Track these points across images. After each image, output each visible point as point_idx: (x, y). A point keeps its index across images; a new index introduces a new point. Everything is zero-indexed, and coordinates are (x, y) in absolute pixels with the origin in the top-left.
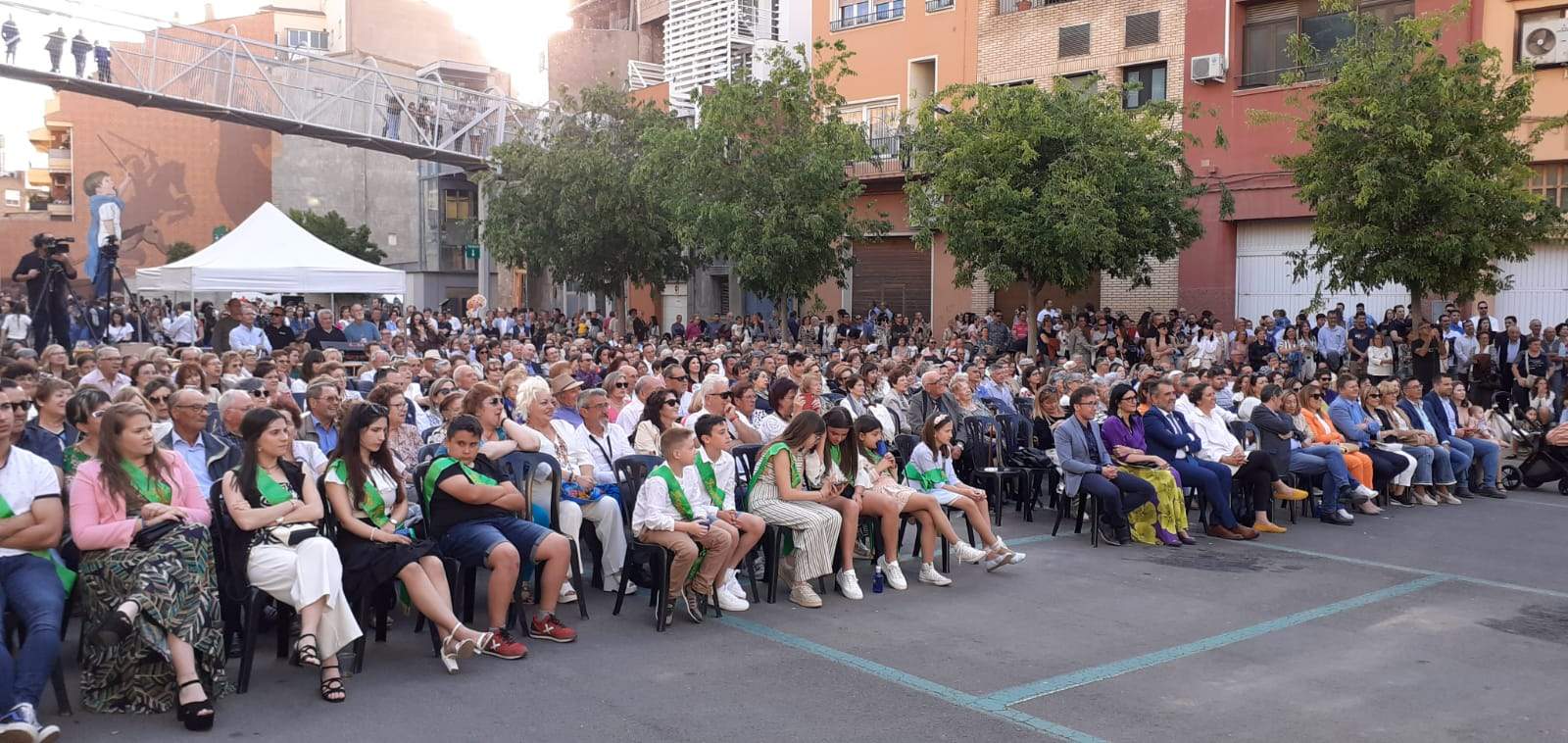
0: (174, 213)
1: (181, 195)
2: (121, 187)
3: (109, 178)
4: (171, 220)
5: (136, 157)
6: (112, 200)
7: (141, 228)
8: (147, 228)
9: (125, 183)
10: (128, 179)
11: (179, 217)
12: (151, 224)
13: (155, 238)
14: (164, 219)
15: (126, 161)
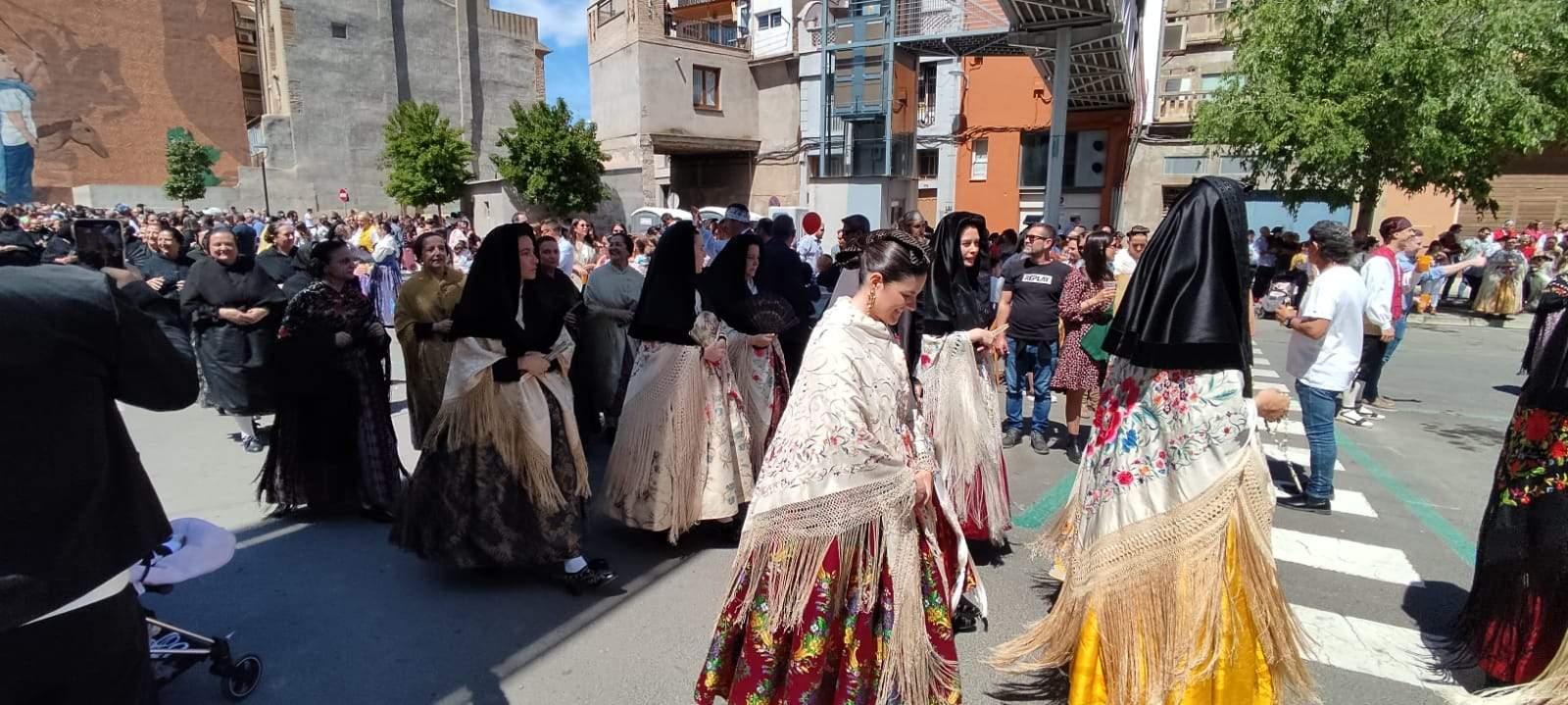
0: (111, 109)
1: (119, 88)
2: (27, 70)
3: (5, 56)
4: (107, 117)
5: (44, 32)
6: (18, 87)
7: (65, 126)
8: (75, 126)
9: (33, 65)
10: (36, 60)
11: (118, 114)
12: (80, 120)
13: (88, 138)
14: (97, 115)
15: (29, 34)
